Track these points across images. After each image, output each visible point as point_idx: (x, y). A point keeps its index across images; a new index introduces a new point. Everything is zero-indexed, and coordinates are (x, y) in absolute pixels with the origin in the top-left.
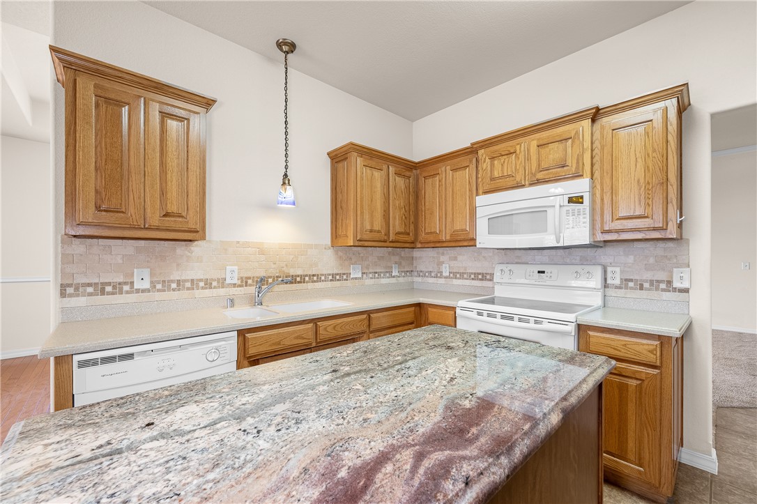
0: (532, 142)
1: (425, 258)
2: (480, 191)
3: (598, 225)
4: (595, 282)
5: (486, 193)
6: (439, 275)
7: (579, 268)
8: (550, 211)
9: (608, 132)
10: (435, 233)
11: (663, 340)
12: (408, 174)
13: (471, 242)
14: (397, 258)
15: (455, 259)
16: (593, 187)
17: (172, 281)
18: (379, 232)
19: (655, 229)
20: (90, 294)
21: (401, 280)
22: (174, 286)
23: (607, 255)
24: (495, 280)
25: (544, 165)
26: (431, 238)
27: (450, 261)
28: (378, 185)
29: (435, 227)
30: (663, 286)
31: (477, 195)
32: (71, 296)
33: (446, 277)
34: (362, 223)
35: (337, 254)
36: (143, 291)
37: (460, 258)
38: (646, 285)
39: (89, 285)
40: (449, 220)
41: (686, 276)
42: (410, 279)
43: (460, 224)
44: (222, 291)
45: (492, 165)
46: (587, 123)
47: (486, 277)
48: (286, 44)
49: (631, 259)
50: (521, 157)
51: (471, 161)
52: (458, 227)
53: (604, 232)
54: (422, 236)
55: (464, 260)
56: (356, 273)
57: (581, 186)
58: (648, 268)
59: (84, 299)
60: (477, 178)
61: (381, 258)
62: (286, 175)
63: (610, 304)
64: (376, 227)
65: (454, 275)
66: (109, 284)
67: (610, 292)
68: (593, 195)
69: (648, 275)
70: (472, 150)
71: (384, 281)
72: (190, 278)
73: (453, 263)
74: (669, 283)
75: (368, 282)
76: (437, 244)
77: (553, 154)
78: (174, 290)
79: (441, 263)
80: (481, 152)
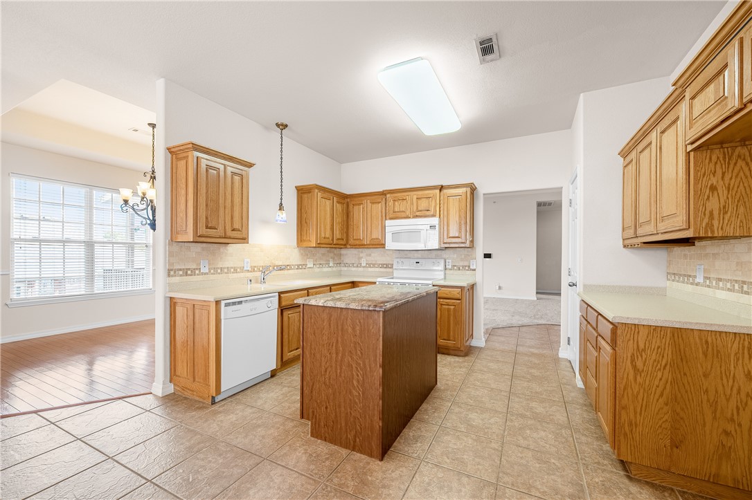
0: (415, 195)
1: (349, 255)
2: (388, 218)
3: (442, 240)
4: (441, 267)
5: (391, 219)
6: (359, 265)
7: (434, 260)
8: (422, 232)
9: (446, 196)
10: (360, 239)
11: (462, 288)
12: (343, 201)
13: (383, 245)
14: (332, 255)
15: (370, 255)
16: (440, 222)
17: (218, 268)
18: (328, 238)
19: (462, 243)
20: (181, 276)
21: (334, 269)
22: (219, 271)
23: (446, 254)
24: (394, 267)
25: (420, 209)
26: (357, 242)
27: (366, 256)
28: (328, 209)
29: (360, 236)
30: (467, 268)
31: (386, 219)
32: (172, 276)
33: (364, 267)
34: (320, 234)
35: (300, 252)
36: (205, 274)
37: (373, 255)
38: (461, 268)
39: (180, 270)
40: (369, 232)
41: (475, 263)
42: (339, 268)
43: (376, 234)
44: (242, 275)
45: (394, 204)
46: (438, 191)
47: (388, 266)
48: (282, 125)
49: (455, 256)
50: (409, 202)
51: (382, 199)
52: (374, 237)
53: (444, 243)
54: (351, 241)
55: (376, 256)
56: (310, 265)
57: (435, 221)
58: (462, 260)
59: (178, 278)
60: (386, 210)
61: (323, 254)
62: (281, 204)
63: (447, 278)
64: (327, 236)
65: (369, 265)
66: (189, 269)
67: (447, 272)
68: (440, 225)
69: (461, 264)
70: (384, 193)
71: (325, 270)
72: (226, 266)
73: (368, 258)
74: (469, 266)
75: (317, 270)
76: (360, 246)
77: (423, 204)
78: (219, 274)
79: (360, 258)
80: (388, 196)
